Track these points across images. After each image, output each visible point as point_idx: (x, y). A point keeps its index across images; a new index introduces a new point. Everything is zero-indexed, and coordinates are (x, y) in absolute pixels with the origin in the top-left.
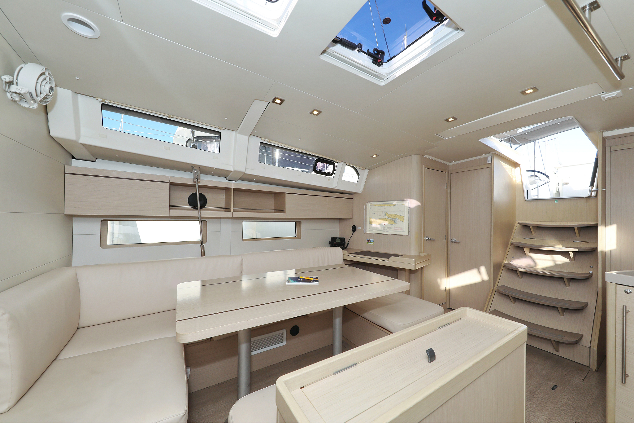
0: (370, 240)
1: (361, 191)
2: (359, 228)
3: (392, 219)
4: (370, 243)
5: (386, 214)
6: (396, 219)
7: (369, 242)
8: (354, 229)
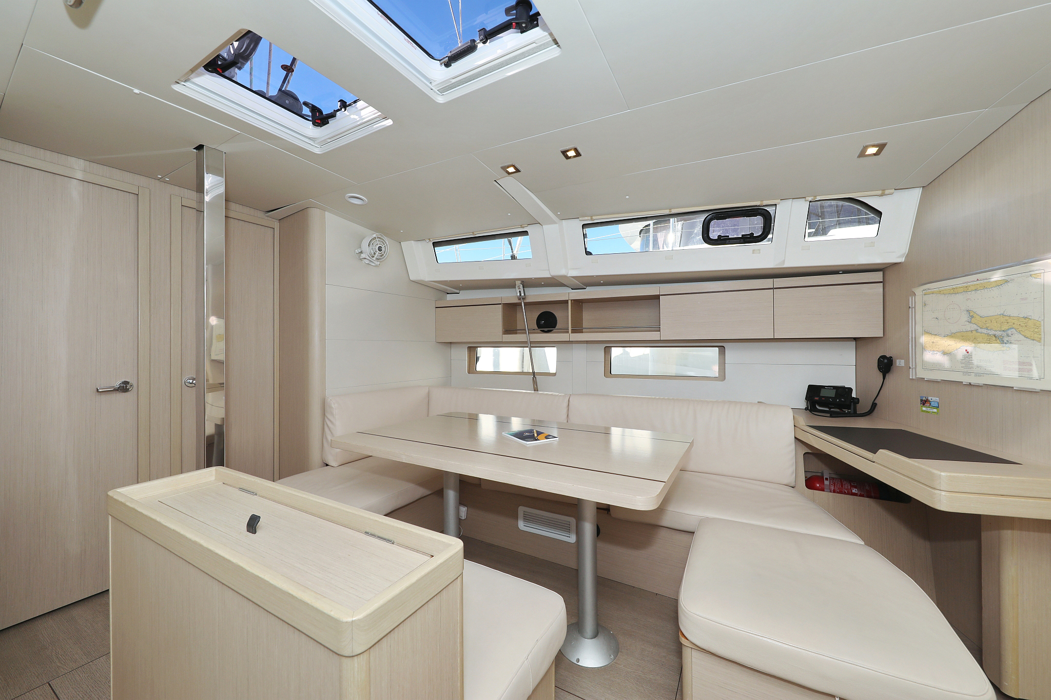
0: (930, 398)
1: (901, 256)
2: (899, 363)
3: (992, 333)
4: (929, 410)
5: (972, 317)
6: (1009, 332)
7: (927, 404)
8: (886, 365)
